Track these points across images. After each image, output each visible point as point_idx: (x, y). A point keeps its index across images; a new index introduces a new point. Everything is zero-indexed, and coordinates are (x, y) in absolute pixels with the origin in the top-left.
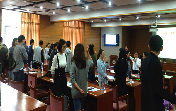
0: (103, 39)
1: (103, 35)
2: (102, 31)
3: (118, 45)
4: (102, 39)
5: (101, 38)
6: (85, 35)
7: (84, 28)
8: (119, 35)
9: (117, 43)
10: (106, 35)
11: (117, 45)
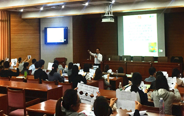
0: (44, 34)
1: (44, 29)
2: (41, 24)
3: (68, 43)
4: (42, 35)
5: (40, 33)
6: (11, 30)
7: (10, 20)
8: (68, 28)
9: (65, 40)
10: (48, 29)
11: (66, 43)
